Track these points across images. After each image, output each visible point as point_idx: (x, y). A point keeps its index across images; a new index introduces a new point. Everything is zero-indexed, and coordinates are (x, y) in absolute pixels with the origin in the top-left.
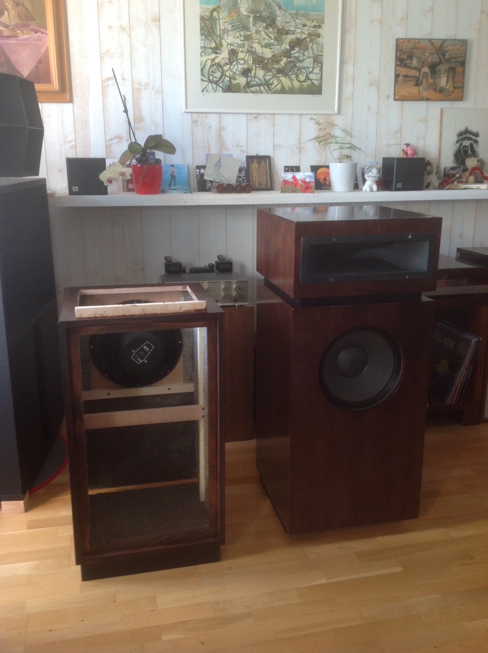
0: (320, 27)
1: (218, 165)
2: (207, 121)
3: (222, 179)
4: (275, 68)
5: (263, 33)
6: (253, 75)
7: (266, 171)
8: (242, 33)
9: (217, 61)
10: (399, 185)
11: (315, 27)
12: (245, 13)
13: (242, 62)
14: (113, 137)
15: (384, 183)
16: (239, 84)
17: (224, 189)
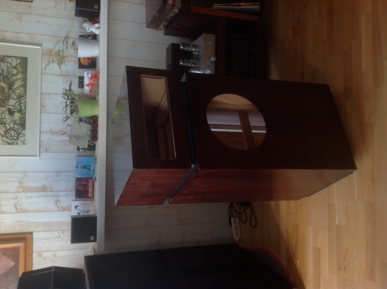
1: (77, 137)
2: (46, 141)
3: (87, 134)
4: (8, 91)
6: (13, 108)
10: (96, 7)
14: (57, 206)
15: (94, 18)
16: (19, 118)
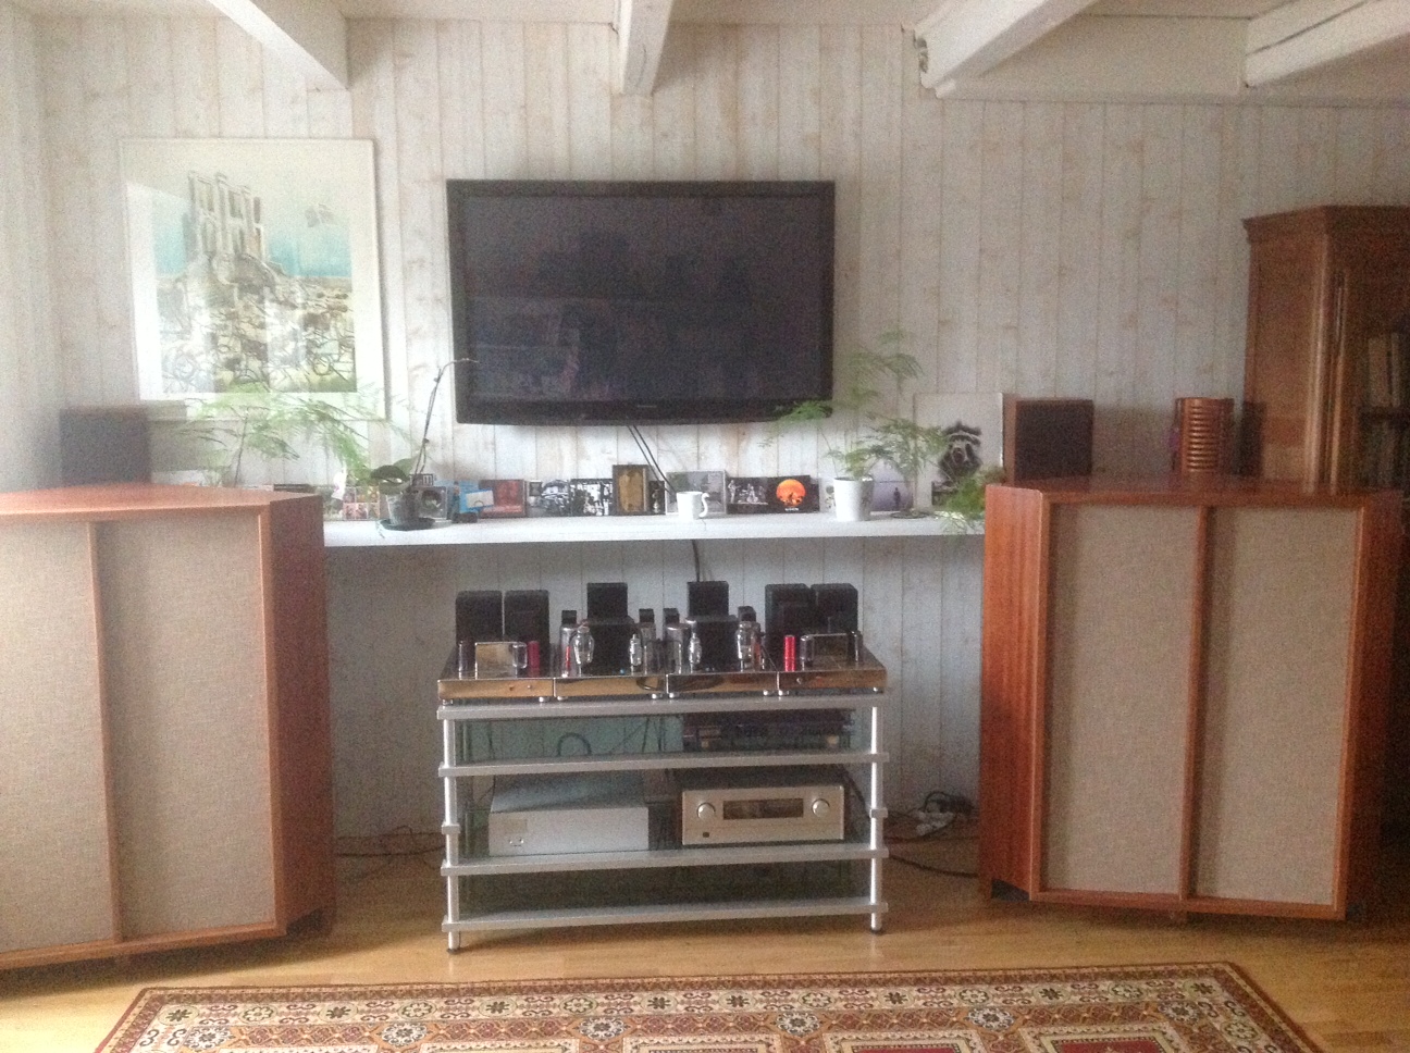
0: (345, 296)
5: (256, 309)
6: (243, 367)
8: (223, 310)
9: (185, 350)
11: (338, 297)
12: (227, 283)
13: (225, 350)
16: (222, 380)
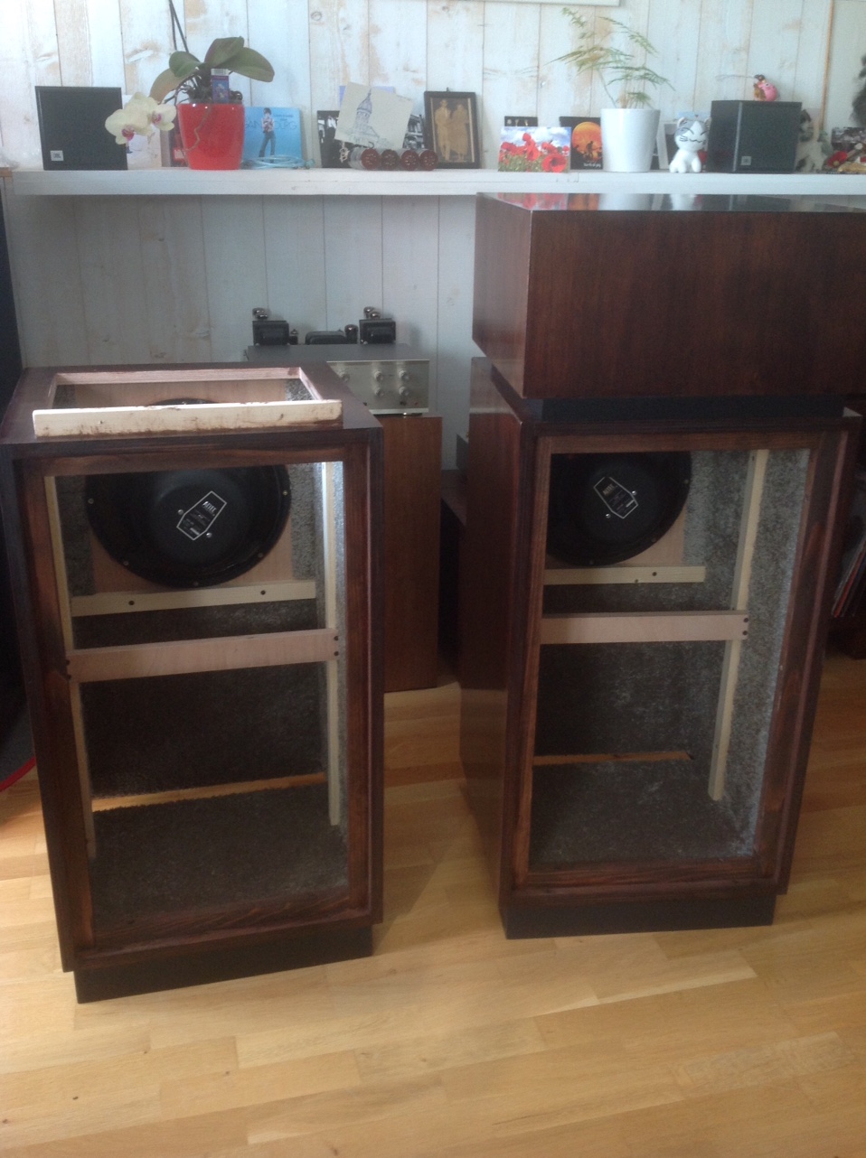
1: (365, 109)
2: (341, 14)
3: (374, 140)
7: (467, 125)
10: (747, 160)
14: (138, 47)
15: (715, 157)
17: (378, 160)
